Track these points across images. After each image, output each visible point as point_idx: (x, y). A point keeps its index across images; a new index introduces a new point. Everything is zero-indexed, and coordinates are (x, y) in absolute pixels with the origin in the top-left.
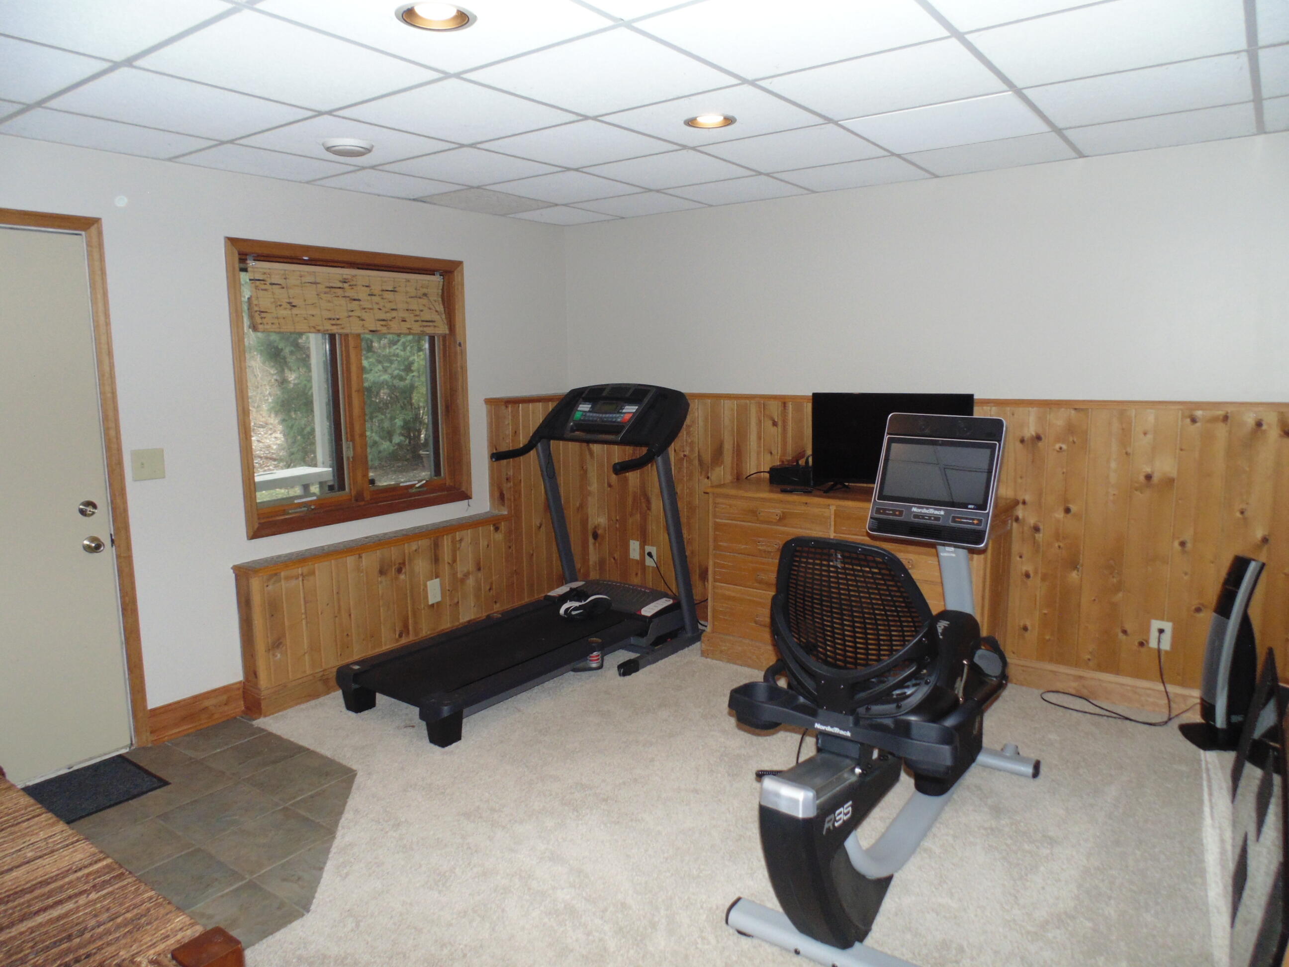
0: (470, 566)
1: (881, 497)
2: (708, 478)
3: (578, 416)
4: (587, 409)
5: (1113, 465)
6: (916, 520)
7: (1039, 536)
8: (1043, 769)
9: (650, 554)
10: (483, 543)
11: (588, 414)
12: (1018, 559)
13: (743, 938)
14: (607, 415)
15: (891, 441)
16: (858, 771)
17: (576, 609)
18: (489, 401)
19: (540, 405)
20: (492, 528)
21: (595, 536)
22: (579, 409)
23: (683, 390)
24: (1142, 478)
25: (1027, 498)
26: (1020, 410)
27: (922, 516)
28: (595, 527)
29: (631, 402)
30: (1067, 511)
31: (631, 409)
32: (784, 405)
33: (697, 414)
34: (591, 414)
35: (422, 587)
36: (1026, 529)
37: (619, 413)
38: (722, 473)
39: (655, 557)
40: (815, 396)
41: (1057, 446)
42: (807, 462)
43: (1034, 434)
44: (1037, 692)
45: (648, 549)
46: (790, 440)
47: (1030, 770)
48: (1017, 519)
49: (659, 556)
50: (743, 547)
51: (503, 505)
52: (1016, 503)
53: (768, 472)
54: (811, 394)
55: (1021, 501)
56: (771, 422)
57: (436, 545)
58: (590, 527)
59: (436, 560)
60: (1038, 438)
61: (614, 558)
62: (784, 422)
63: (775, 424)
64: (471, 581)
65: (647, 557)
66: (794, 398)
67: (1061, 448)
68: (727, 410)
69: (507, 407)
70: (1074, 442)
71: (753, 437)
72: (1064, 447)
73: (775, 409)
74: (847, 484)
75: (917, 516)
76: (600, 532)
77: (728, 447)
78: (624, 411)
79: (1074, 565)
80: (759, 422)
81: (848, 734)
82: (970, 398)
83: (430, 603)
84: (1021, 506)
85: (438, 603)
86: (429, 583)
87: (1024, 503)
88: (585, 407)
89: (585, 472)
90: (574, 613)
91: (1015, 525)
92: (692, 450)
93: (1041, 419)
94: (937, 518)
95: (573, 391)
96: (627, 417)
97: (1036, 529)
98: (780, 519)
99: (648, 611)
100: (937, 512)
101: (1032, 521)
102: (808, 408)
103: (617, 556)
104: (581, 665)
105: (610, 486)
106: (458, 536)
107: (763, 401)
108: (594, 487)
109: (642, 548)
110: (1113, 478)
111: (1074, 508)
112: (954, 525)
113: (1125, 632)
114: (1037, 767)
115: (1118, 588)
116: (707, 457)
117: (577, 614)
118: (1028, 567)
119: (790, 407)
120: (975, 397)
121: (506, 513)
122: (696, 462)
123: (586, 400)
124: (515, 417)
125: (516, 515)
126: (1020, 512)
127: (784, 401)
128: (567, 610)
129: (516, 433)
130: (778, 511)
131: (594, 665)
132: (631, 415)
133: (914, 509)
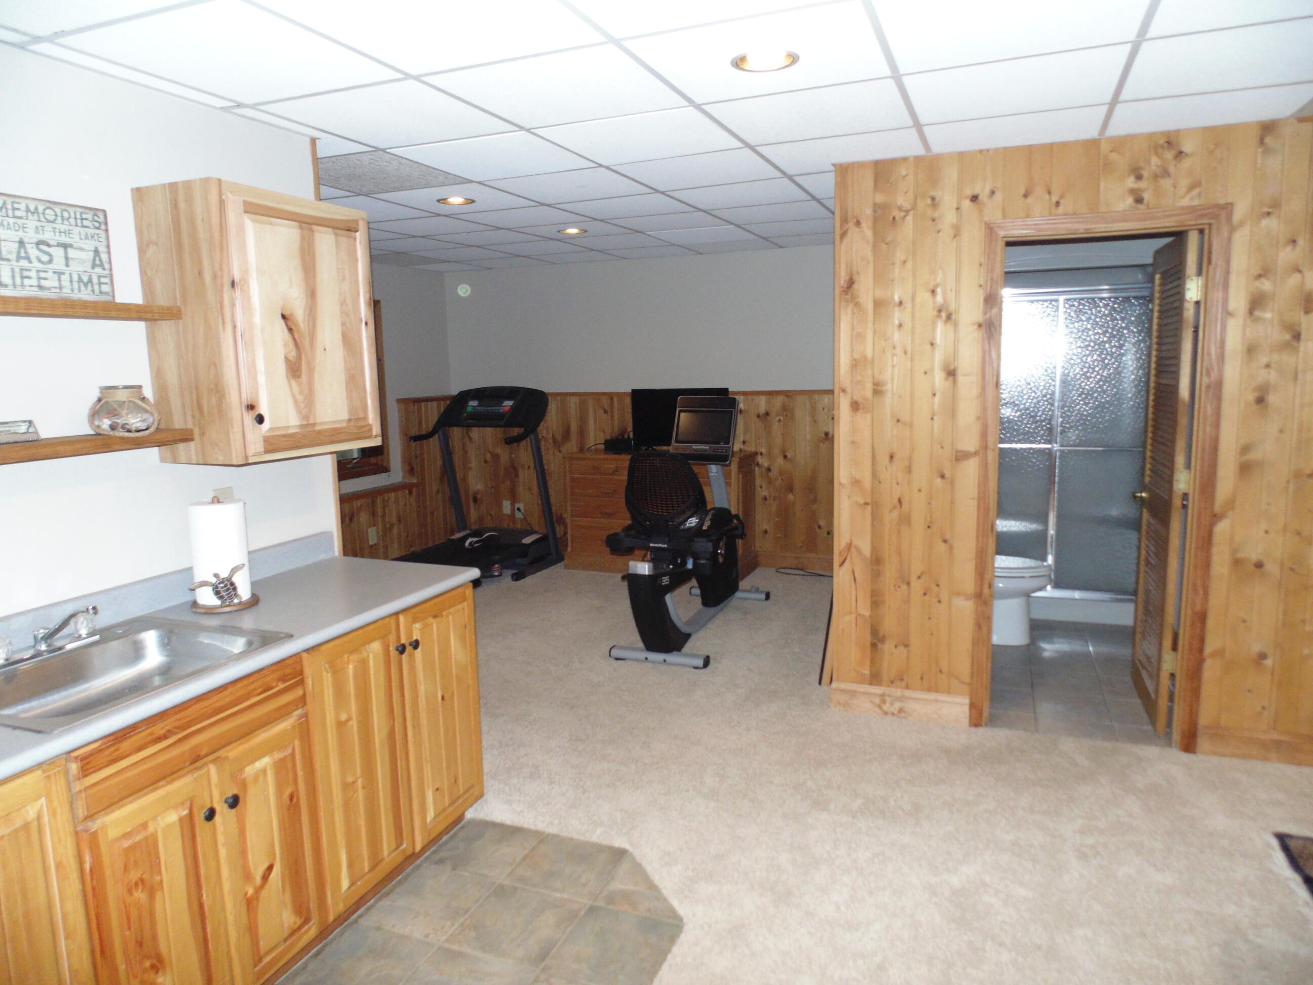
0: (394, 519)
1: (677, 442)
2: (560, 451)
3: (469, 409)
4: (476, 405)
5: (808, 428)
6: (695, 452)
7: (771, 474)
8: (772, 596)
9: (519, 509)
10: (402, 503)
11: (477, 408)
12: (759, 488)
13: (619, 662)
14: (492, 408)
15: (680, 411)
16: (671, 567)
17: (477, 542)
18: (400, 401)
19: (435, 404)
20: (407, 492)
21: (475, 500)
22: (469, 404)
23: (546, 390)
24: (823, 435)
25: (763, 450)
26: (756, 398)
27: (698, 450)
28: (475, 494)
29: (509, 399)
30: (785, 457)
31: (508, 404)
32: (612, 399)
33: (553, 407)
34: (479, 408)
35: (365, 532)
36: (763, 470)
37: (501, 406)
38: (572, 446)
39: (523, 511)
40: (633, 391)
41: (777, 419)
42: (629, 436)
43: (764, 412)
44: (774, 569)
45: (517, 505)
46: (616, 423)
47: (763, 596)
48: (758, 464)
49: (525, 510)
50: (591, 491)
51: (413, 475)
52: (756, 454)
53: (603, 444)
54: (630, 391)
55: (759, 453)
56: (602, 411)
57: (373, 503)
58: (471, 492)
59: (374, 514)
60: (767, 414)
61: (491, 515)
62: (612, 412)
63: (605, 412)
64: (395, 531)
65: (517, 512)
66: (618, 394)
67: (780, 420)
68: (573, 402)
69: (414, 405)
70: (787, 416)
71: (591, 421)
72: (782, 419)
73: (605, 402)
74: (655, 447)
75: (695, 450)
76: (479, 497)
77: (574, 428)
78: (504, 405)
79: (790, 489)
80: (595, 411)
81: (666, 546)
82: (727, 390)
83: (371, 544)
84: (759, 456)
85: (375, 544)
86: (369, 530)
87: (761, 454)
88: (473, 403)
89: (466, 452)
90: (476, 545)
91: (757, 468)
92: (548, 432)
93: (768, 403)
94: (706, 450)
95: (461, 393)
96: (507, 409)
97: (769, 470)
98: (614, 472)
99: (527, 540)
100: (705, 448)
101: (766, 464)
102: (628, 401)
103: (493, 513)
104: (489, 574)
105: (486, 462)
106: (386, 496)
107: (597, 396)
108: (473, 464)
109: (513, 505)
110: (808, 437)
111: (789, 455)
112: (714, 453)
113: (819, 527)
114: (768, 596)
115: (814, 501)
116: (559, 437)
117: (479, 546)
118: (765, 493)
119: (615, 400)
120: (730, 390)
121: (415, 481)
122: (551, 441)
123: (474, 399)
124: (419, 410)
125: (421, 484)
126: (760, 459)
127: (611, 396)
128: (470, 544)
129: (420, 423)
130: (613, 466)
131: (496, 574)
132: (509, 408)
133: (694, 447)
